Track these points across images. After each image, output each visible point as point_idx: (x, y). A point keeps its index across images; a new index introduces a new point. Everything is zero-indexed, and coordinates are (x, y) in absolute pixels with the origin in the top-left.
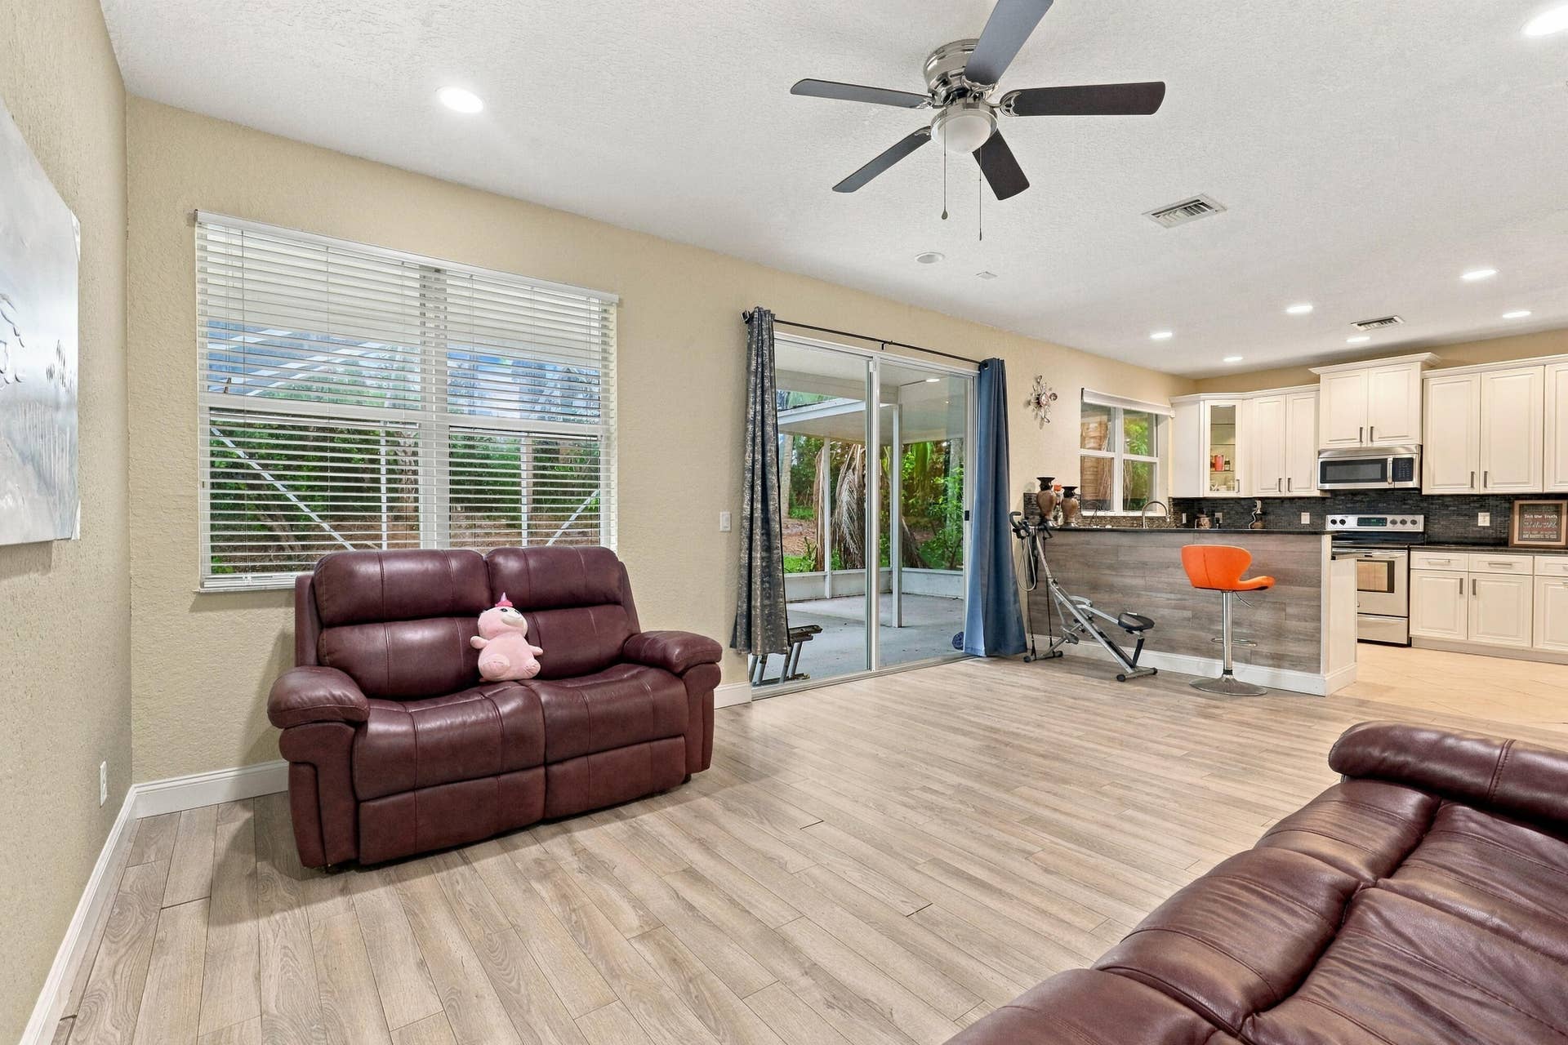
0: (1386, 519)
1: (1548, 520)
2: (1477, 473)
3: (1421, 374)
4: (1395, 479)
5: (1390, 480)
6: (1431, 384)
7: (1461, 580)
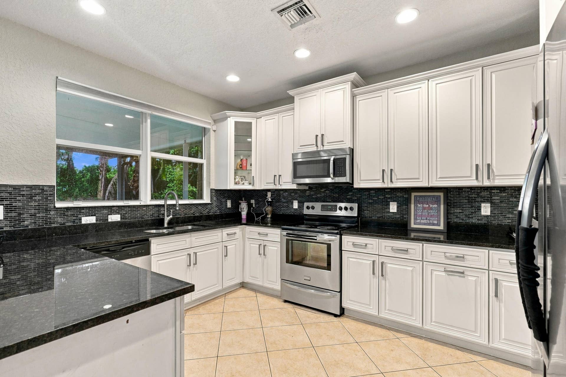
0: (336, 206)
1: (431, 209)
2: (386, 170)
3: (351, 91)
4: (335, 175)
5: (332, 176)
6: (358, 100)
7: (374, 262)
